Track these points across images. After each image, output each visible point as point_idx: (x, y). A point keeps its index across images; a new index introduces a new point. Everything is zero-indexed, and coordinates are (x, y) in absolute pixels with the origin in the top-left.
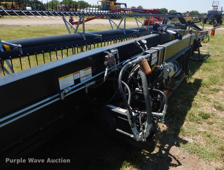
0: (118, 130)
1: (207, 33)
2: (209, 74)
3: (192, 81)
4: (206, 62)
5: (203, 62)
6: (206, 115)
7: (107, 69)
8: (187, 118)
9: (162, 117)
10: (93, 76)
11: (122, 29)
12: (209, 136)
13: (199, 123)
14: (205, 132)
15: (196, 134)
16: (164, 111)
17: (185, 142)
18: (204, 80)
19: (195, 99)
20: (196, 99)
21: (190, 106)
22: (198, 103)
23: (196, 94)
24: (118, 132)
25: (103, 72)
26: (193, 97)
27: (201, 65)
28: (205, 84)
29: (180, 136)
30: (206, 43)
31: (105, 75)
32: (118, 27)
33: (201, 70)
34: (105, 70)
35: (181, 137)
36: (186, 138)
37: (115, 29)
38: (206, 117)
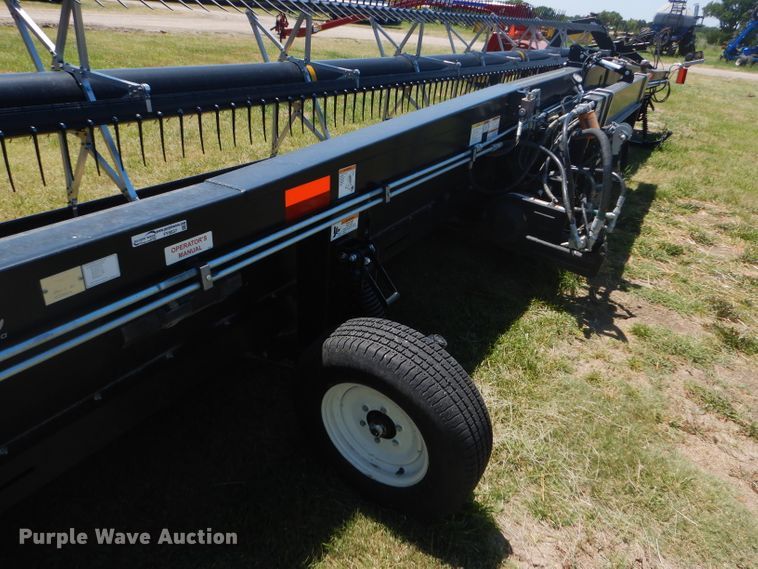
0: (529, 237)
1: (665, 75)
2: (671, 175)
3: (634, 187)
4: (661, 149)
5: (653, 150)
6: (676, 248)
7: (520, 123)
8: (635, 250)
9: (612, 220)
10: (499, 133)
11: (412, 56)
12: (685, 281)
13: (662, 261)
14: (676, 275)
15: (657, 277)
16: (616, 210)
17: (637, 287)
18: (660, 186)
19: (645, 219)
20: (649, 221)
21: (637, 232)
22: (653, 227)
23: (647, 212)
24: (530, 241)
25: (514, 128)
26: (641, 217)
27: (649, 155)
28: (665, 195)
29: (625, 277)
30: (662, 101)
31: (519, 133)
32: (399, 50)
33: (650, 167)
34: (517, 123)
35: (627, 280)
36: (637, 282)
37: (390, 54)
38: (675, 252)
